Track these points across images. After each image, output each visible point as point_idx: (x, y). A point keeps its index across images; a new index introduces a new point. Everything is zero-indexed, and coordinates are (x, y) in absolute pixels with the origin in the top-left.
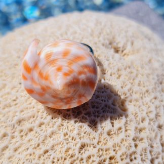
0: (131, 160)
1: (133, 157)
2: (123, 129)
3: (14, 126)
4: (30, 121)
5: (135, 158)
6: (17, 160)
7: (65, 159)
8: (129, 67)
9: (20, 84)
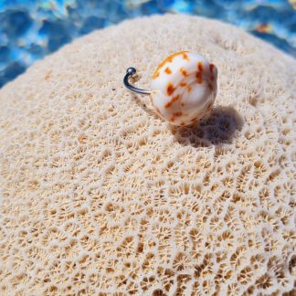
0: (282, 167)
1: (283, 163)
2: (264, 131)
3: (117, 141)
4: (140, 132)
5: (286, 165)
6: (131, 181)
7: (198, 171)
8: (251, 64)
9: (114, 90)
